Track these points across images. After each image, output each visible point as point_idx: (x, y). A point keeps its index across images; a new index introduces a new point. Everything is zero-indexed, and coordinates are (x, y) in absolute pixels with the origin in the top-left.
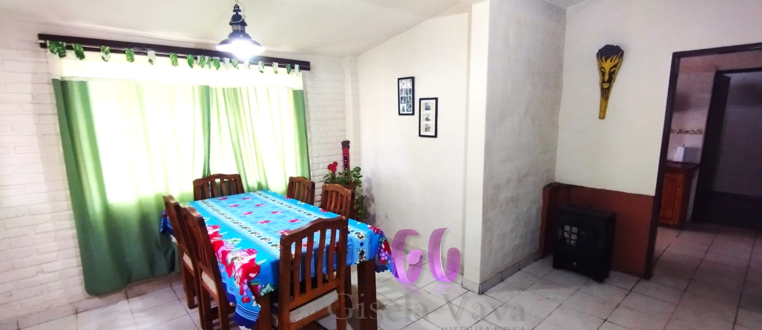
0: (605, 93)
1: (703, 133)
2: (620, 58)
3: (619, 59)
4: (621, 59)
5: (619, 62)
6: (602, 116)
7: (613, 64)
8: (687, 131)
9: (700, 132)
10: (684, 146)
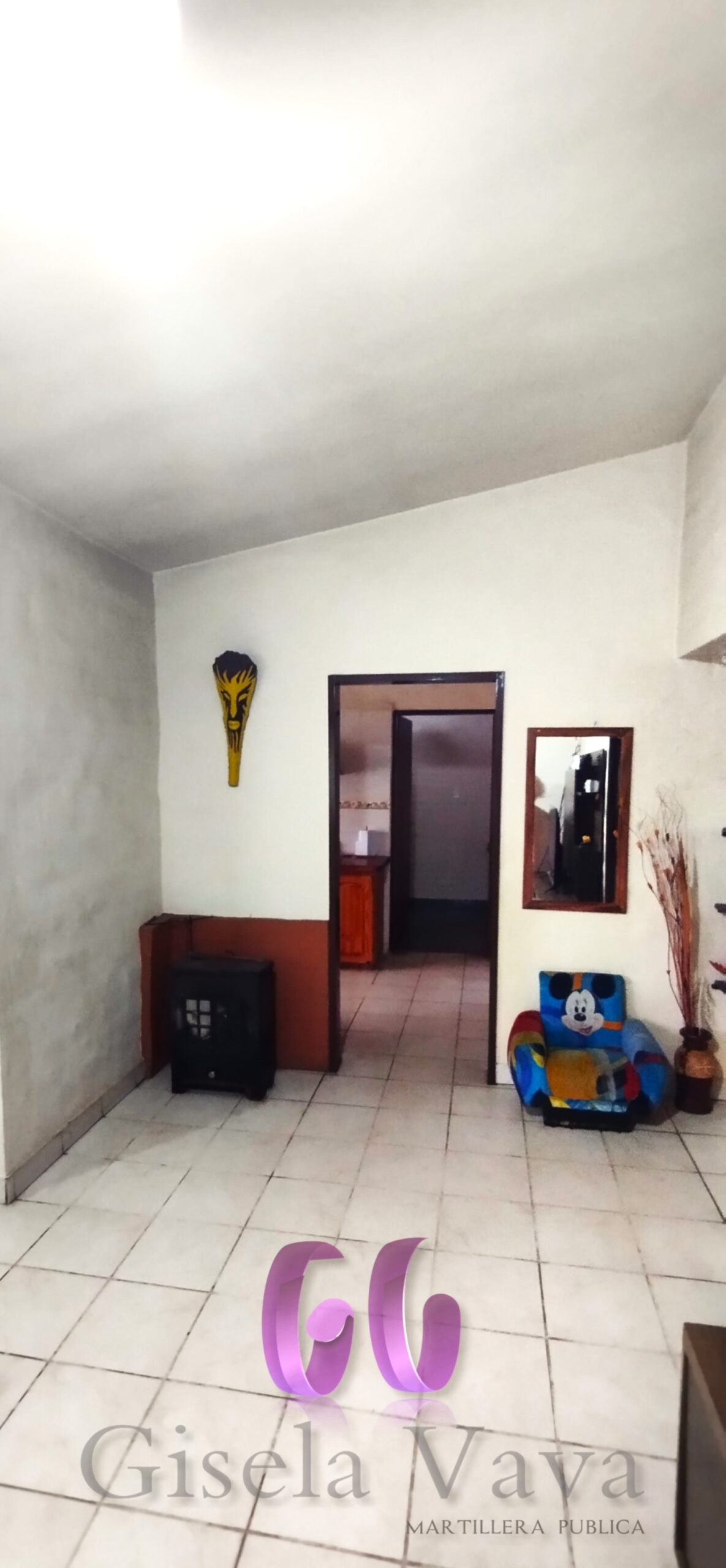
0: (235, 738)
1: (389, 807)
2: (252, 676)
3: (251, 678)
4: (255, 679)
5: (250, 685)
6: (234, 781)
7: (242, 686)
8: (369, 805)
9: (383, 806)
10: (367, 829)
